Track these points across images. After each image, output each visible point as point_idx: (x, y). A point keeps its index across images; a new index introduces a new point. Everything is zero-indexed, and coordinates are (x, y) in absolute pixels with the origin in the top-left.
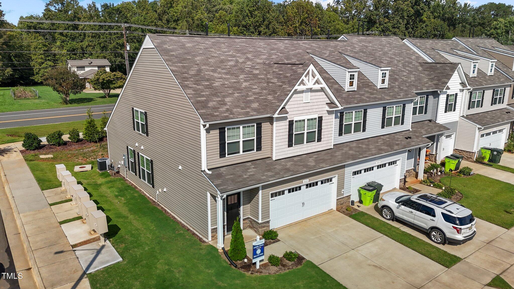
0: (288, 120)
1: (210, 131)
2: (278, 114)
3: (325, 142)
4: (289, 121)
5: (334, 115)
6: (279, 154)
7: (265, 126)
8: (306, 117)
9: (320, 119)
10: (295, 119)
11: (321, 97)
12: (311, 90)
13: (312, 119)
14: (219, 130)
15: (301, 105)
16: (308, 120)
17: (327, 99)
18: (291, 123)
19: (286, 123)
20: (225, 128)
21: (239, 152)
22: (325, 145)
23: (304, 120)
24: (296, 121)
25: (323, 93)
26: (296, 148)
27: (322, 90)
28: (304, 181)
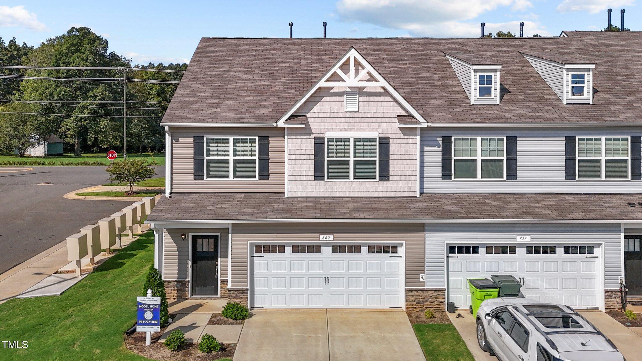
0: (313, 136)
1: (180, 139)
2: (285, 123)
3: (394, 183)
4: (316, 138)
5: (418, 137)
6: (294, 189)
7: (273, 141)
8: (352, 136)
9: (385, 142)
10: (328, 135)
11: (388, 104)
12: (361, 91)
13: (365, 140)
14: (193, 139)
15: (340, 115)
16: (356, 141)
17: (400, 109)
18: (319, 142)
19: (310, 141)
20: (204, 137)
21: (228, 177)
22: (394, 189)
23: (347, 141)
24: (330, 140)
25: (388, 98)
26: (330, 184)
27: (385, 92)
28: (321, 236)
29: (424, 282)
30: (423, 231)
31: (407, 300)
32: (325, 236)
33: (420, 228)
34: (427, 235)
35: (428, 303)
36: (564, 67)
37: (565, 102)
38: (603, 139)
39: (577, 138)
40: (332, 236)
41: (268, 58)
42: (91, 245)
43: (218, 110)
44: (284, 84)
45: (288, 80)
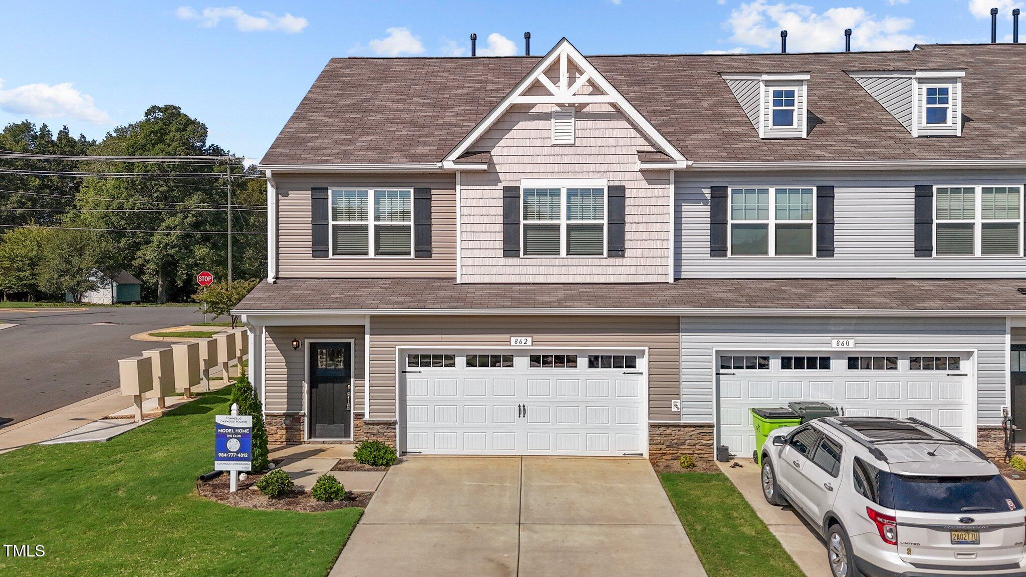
0: (500, 186)
1: (290, 192)
2: (455, 162)
3: (633, 262)
4: (506, 189)
5: (672, 187)
6: (470, 270)
7: (437, 196)
8: (564, 184)
9: (617, 195)
10: (526, 184)
11: (623, 133)
12: (578, 111)
13: (585, 192)
14: (310, 192)
15: (545, 151)
16: (571, 192)
17: (643, 141)
18: (511, 195)
19: (497, 192)
20: (327, 189)
21: (367, 254)
22: (633, 270)
23: (555, 192)
24: (529, 192)
25: (624, 124)
26: (529, 262)
27: (619, 114)
28: (513, 339)
29: (678, 414)
30: (678, 331)
31: (651, 442)
32: (519, 339)
33: (672, 325)
34: (684, 337)
35: (686, 447)
36: (913, 76)
37: (915, 134)
38: (978, 189)
39: (935, 188)
40: (529, 339)
41: (435, 83)
42: (159, 377)
43: (351, 148)
44: (457, 115)
45: (465, 110)
